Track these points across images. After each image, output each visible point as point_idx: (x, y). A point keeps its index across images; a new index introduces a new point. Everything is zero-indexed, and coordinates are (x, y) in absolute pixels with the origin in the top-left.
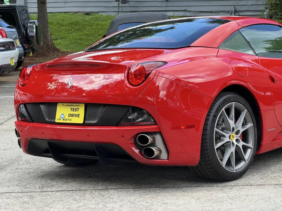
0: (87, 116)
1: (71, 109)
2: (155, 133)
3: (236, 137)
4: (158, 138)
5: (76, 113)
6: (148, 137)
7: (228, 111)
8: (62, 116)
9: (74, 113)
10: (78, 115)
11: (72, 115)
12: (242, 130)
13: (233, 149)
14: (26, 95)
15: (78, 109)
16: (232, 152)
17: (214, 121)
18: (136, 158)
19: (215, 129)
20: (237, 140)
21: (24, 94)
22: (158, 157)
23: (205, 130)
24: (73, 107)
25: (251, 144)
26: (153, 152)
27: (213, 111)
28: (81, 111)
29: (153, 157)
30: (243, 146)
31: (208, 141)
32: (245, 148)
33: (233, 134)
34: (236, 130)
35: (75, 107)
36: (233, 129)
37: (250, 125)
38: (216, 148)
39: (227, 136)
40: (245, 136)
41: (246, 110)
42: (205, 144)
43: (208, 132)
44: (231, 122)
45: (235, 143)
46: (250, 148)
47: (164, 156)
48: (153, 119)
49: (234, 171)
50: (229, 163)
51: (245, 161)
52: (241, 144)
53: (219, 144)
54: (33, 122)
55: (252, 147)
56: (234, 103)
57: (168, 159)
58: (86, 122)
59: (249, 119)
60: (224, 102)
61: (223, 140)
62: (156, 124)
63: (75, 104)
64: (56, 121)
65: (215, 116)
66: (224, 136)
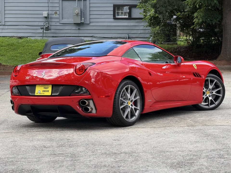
0: (53, 91)
1: (44, 88)
2: (90, 99)
3: (131, 103)
4: (91, 102)
5: (47, 90)
6: (86, 101)
7: (127, 89)
8: (39, 92)
9: (46, 90)
10: (48, 91)
11: (45, 91)
12: (134, 100)
13: (129, 110)
14: (16, 82)
15: (48, 88)
16: (129, 111)
17: (119, 94)
18: (80, 113)
19: (120, 98)
20: (131, 105)
21: (15, 82)
22: (91, 112)
23: (115, 98)
24: (45, 87)
25: (138, 108)
26: (88, 109)
27: (119, 89)
28: (50, 88)
29: (88, 112)
30: (135, 108)
31: (116, 104)
32: (136, 110)
33: (129, 102)
34: (131, 100)
35: (46, 87)
36: (129, 99)
37: (138, 97)
38: (120, 108)
39: (126, 102)
40: (135, 103)
41: (136, 89)
42: (115, 106)
43: (117, 100)
44: (129, 95)
45: (131, 107)
46: (138, 109)
47: (94, 111)
48: (88, 92)
49: (130, 121)
50: (127, 117)
51: (136, 116)
52: (134, 107)
53: (122, 107)
54: (22, 95)
55: (139, 109)
56: (130, 85)
57: (96, 113)
58: (52, 94)
59: (138, 94)
60: (125, 85)
61: (124, 104)
62: (90, 94)
63: (46, 85)
64: (36, 94)
65: (120, 92)
66: (125, 102)
